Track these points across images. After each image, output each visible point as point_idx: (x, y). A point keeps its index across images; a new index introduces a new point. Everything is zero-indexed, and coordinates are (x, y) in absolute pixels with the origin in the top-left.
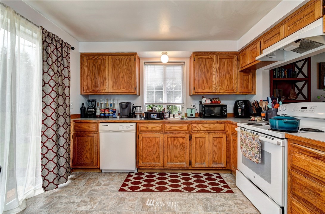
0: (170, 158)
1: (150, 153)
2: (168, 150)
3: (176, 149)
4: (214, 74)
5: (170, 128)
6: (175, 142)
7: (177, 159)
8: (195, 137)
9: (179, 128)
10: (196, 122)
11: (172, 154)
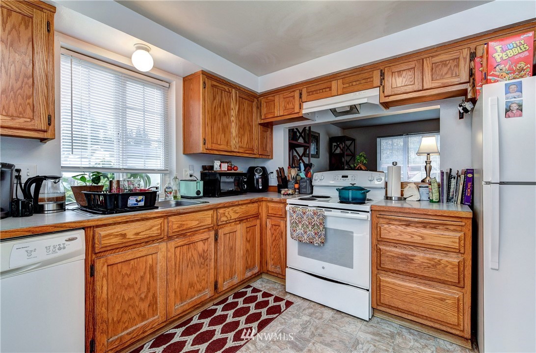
0: (180, 294)
1: (131, 302)
2: (176, 276)
3: (192, 268)
4: (233, 121)
5: (182, 225)
6: (189, 255)
7: (194, 288)
8: (223, 234)
9: (197, 222)
10: (226, 205)
11: (183, 282)
